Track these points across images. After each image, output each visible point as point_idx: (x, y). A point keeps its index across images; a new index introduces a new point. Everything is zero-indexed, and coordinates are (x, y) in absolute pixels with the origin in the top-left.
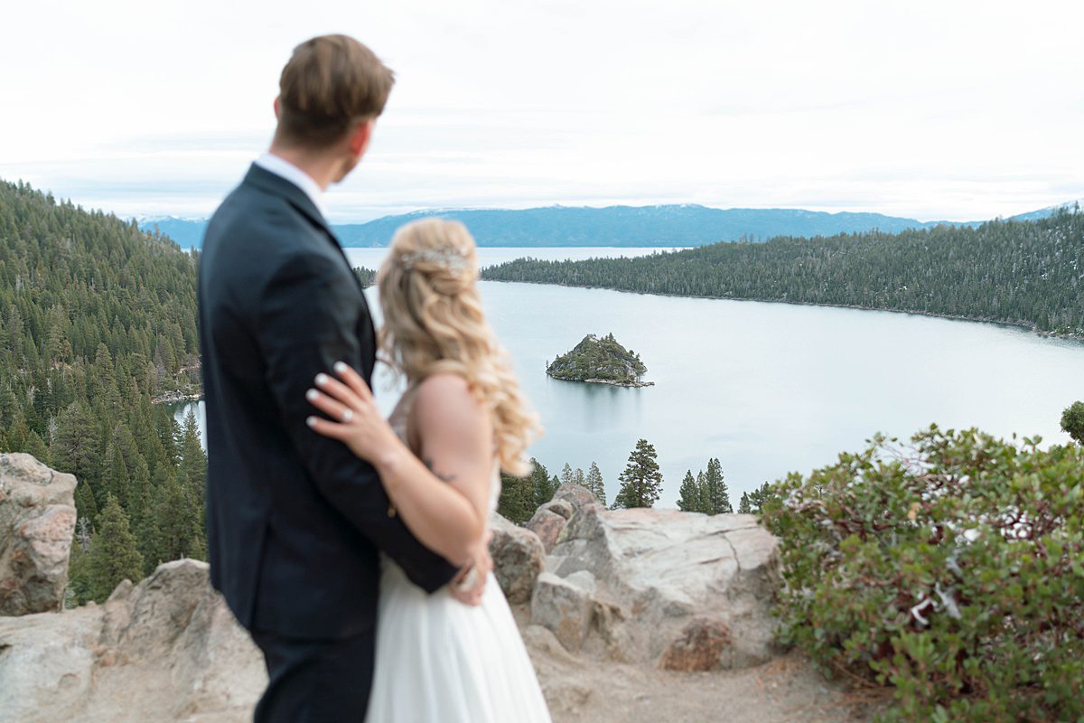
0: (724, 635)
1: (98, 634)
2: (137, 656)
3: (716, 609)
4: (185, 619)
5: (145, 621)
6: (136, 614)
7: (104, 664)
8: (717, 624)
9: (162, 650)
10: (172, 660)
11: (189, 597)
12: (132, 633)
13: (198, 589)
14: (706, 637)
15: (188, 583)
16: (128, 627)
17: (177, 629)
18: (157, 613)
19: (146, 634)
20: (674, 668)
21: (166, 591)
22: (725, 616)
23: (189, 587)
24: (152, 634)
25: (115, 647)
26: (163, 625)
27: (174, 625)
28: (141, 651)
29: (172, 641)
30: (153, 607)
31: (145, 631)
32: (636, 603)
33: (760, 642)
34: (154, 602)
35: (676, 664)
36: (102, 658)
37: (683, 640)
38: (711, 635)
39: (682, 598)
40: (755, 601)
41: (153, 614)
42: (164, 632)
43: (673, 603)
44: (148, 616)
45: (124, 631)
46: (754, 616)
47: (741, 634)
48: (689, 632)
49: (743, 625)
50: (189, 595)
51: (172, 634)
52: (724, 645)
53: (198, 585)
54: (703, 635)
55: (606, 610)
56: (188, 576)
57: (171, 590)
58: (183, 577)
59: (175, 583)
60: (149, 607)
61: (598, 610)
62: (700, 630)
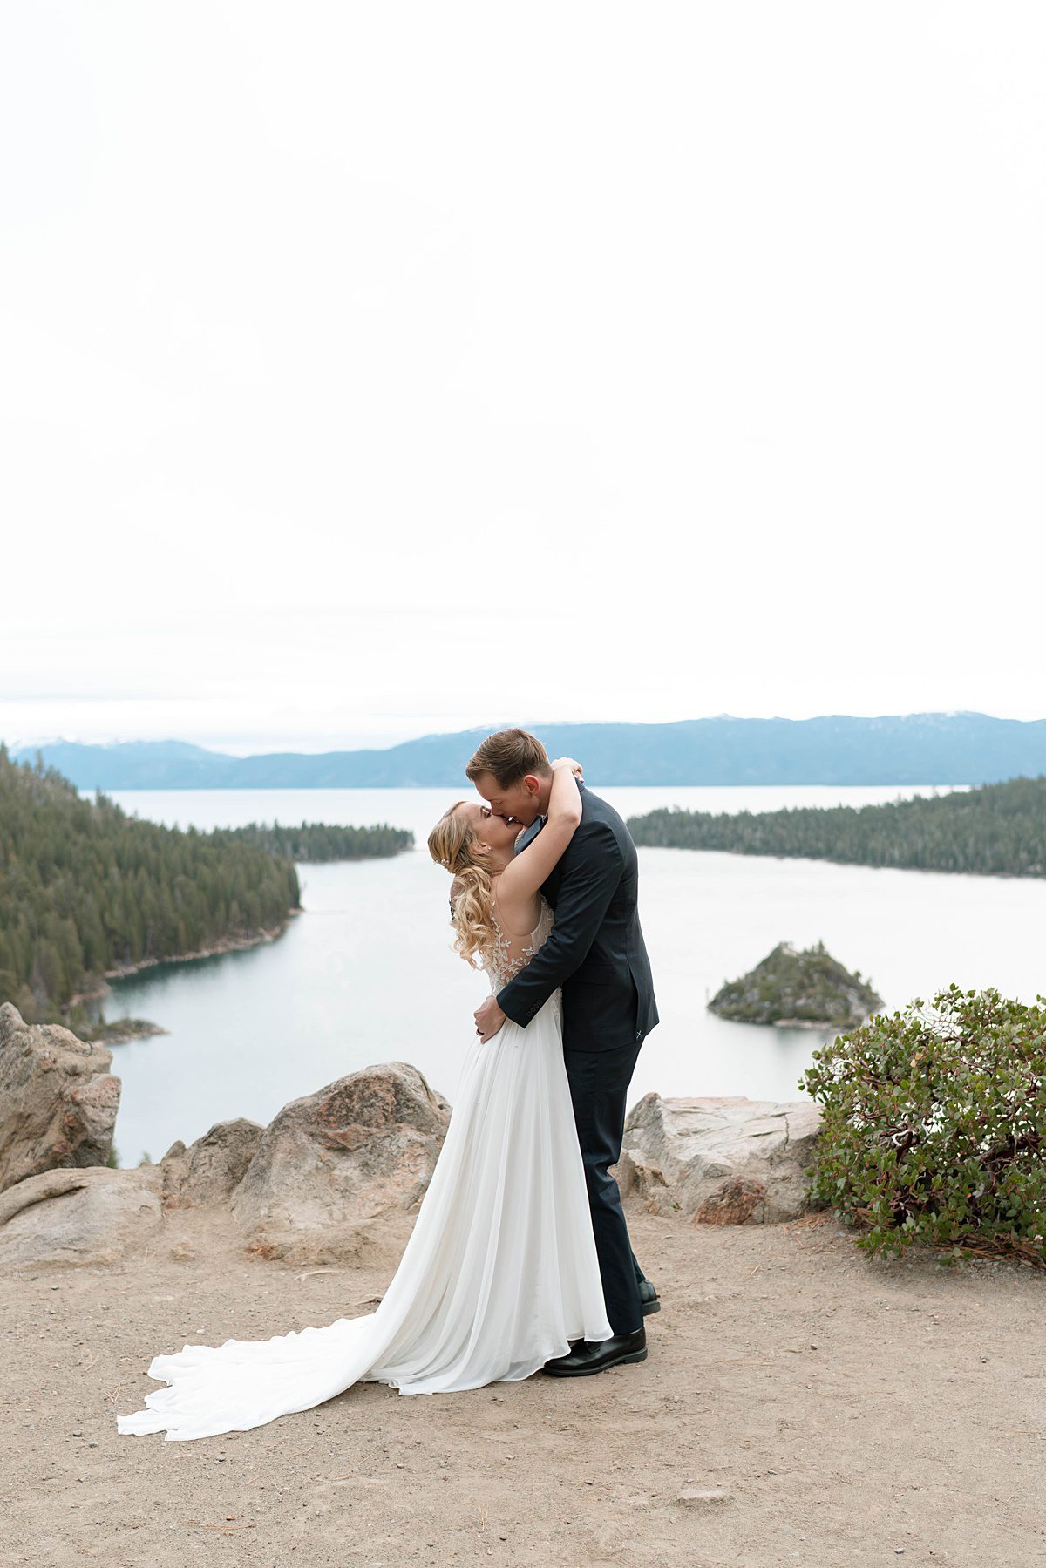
0: (758, 1191)
1: (161, 1181)
2: (198, 1201)
3: (755, 1171)
4: (241, 1172)
5: (204, 1172)
6: (194, 1166)
7: (169, 1206)
8: (751, 1182)
9: (221, 1197)
10: (232, 1203)
11: (245, 1151)
12: (192, 1181)
13: (252, 1144)
14: (740, 1194)
15: (243, 1139)
16: (189, 1177)
17: (234, 1180)
18: (215, 1164)
19: (207, 1182)
20: (708, 1222)
21: (222, 1145)
22: (763, 1178)
23: (244, 1143)
24: (211, 1183)
25: (178, 1193)
26: (221, 1175)
27: (231, 1176)
28: (202, 1197)
29: (229, 1190)
30: (211, 1160)
31: (205, 1179)
32: (681, 1172)
33: (795, 1200)
34: (212, 1156)
35: (709, 1217)
36: (167, 1201)
37: (717, 1196)
38: (744, 1191)
39: (722, 1161)
40: (799, 1168)
41: (211, 1165)
42: (222, 1181)
43: (712, 1166)
44: (207, 1167)
45: (184, 1180)
46: (794, 1180)
47: (777, 1193)
48: (725, 1189)
49: (780, 1187)
50: (244, 1149)
51: (229, 1183)
52: (757, 1201)
53: (252, 1140)
54: (737, 1191)
55: (648, 1173)
56: (243, 1133)
57: (227, 1144)
58: (238, 1133)
59: (231, 1139)
60: (207, 1160)
61: (639, 1173)
62: (734, 1186)
